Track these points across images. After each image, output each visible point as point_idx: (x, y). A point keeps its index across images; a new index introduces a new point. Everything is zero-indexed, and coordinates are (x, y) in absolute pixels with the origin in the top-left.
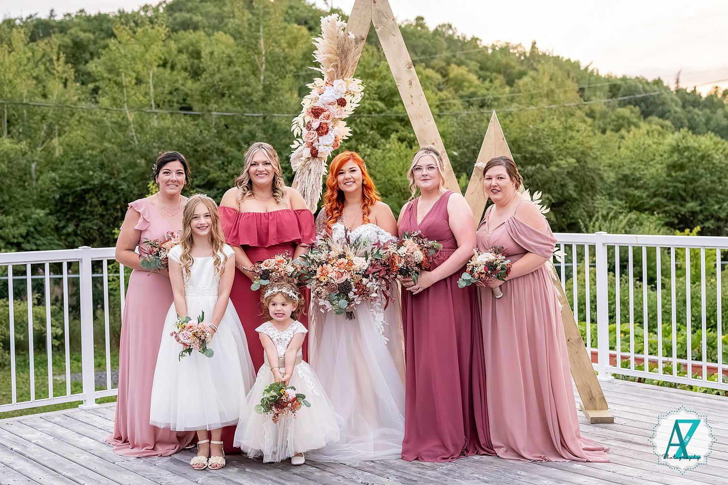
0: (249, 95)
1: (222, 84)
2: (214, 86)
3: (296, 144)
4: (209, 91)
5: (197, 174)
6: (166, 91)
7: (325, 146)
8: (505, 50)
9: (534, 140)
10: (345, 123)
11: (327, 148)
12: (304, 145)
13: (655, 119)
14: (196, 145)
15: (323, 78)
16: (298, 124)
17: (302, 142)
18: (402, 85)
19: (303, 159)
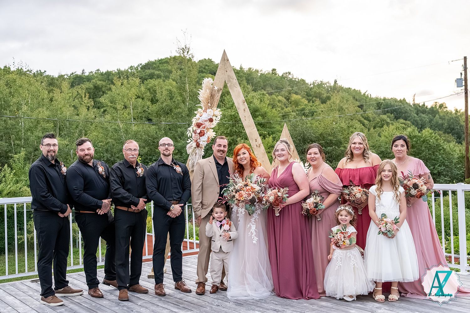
0: (181, 113)
1: (167, 108)
2: (163, 108)
3: (189, 140)
4: (161, 111)
5: (155, 154)
6: (139, 112)
7: (203, 141)
8: (320, 85)
9: (332, 133)
10: (213, 130)
11: (204, 142)
12: (193, 141)
13: (402, 121)
14: (154, 139)
15: (202, 108)
16: (190, 132)
17: (192, 140)
18: (240, 111)
19: (193, 148)
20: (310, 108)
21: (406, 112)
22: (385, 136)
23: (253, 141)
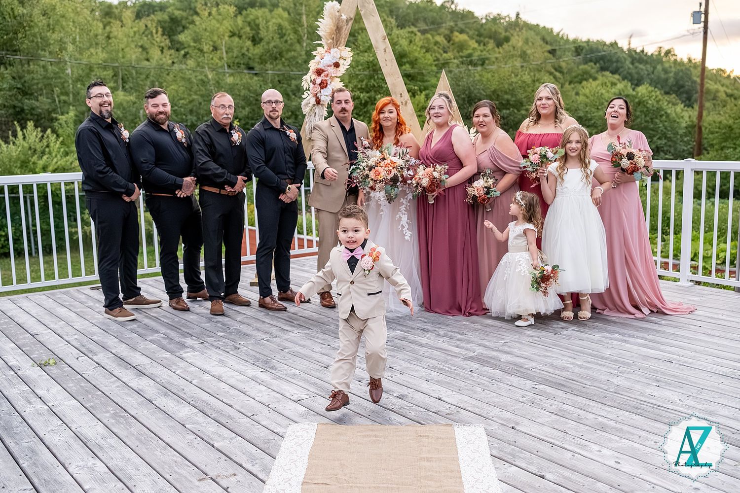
0: (294, 58)
1: (275, 50)
2: (269, 51)
3: (306, 94)
4: (266, 55)
6: (235, 56)
7: (325, 96)
8: (496, 20)
9: (509, 89)
10: (339, 80)
11: (326, 97)
12: (311, 95)
13: (607, 73)
15: (323, 47)
16: (306, 81)
17: (309, 93)
18: (379, 52)
19: (310, 105)
20: (479, 53)
21: (617, 61)
22: (585, 95)
23: (396, 96)
